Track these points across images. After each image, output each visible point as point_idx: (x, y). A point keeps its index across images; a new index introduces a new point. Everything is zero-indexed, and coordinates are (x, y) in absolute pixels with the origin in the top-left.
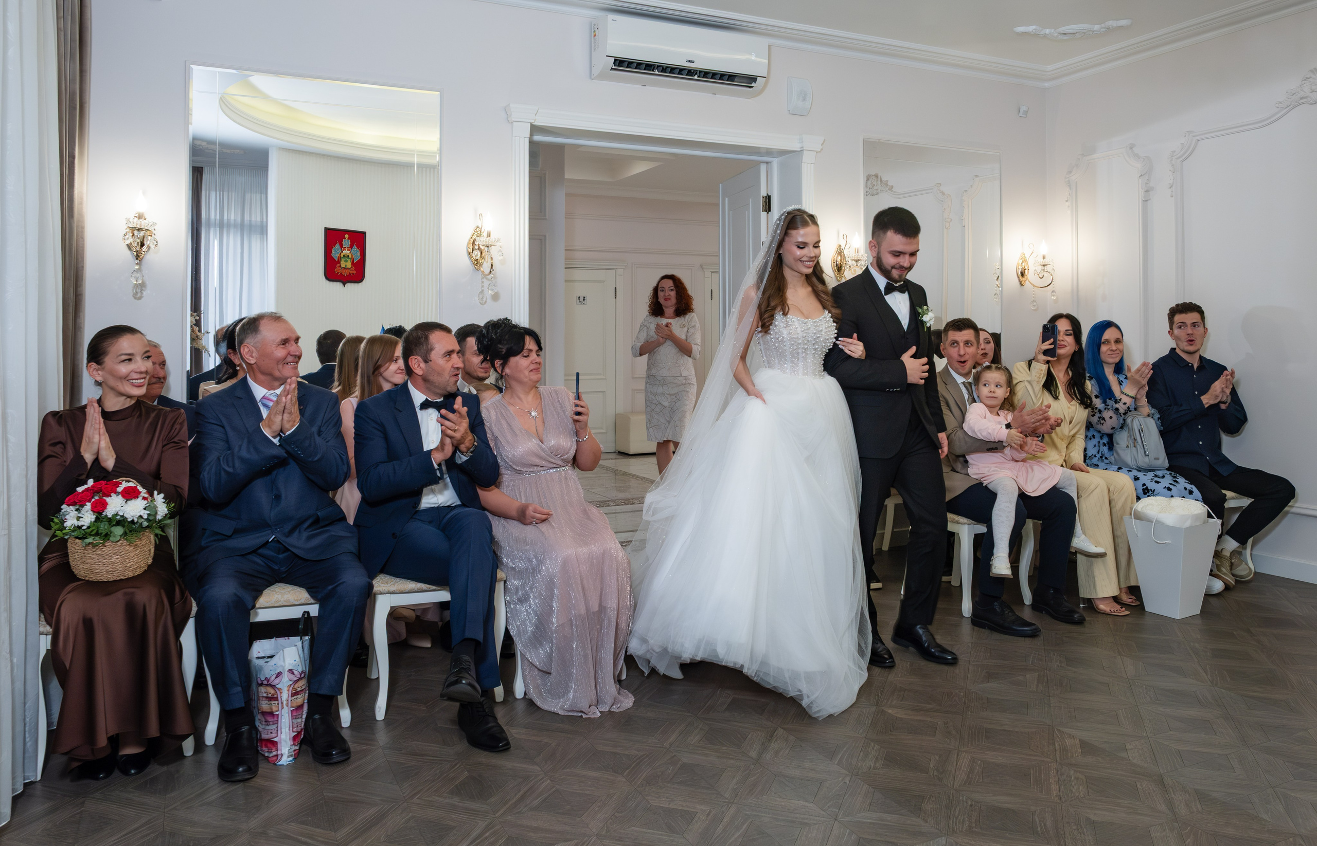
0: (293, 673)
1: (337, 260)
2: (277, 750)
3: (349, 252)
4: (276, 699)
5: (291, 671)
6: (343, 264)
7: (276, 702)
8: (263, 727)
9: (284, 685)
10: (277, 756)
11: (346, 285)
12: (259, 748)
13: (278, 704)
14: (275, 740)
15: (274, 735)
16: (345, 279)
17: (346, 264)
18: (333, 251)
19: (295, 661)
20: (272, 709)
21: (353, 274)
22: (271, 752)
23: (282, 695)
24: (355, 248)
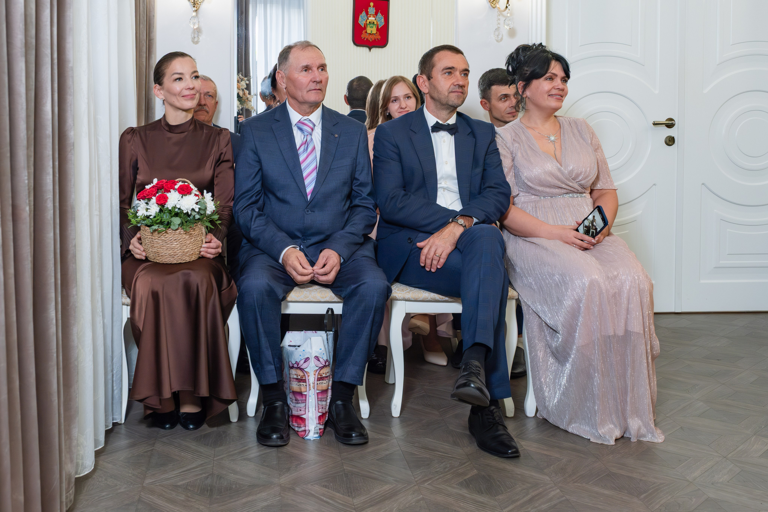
0: (319, 360)
1: (363, 27)
2: (305, 426)
3: (374, 19)
4: (304, 381)
5: (317, 358)
6: (369, 30)
7: (304, 384)
8: (294, 405)
9: (311, 368)
10: (305, 431)
11: (372, 50)
12: (291, 424)
13: (306, 386)
14: (303, 416)
15: (302, 412)
16: (371, 44)
17: (372, 30)
18: (360, 18)
19: (321, 349)
20: (300, 389)
21: (378, 39)
22: (300, 427)
23: (310, 378)
24: (379, 15)
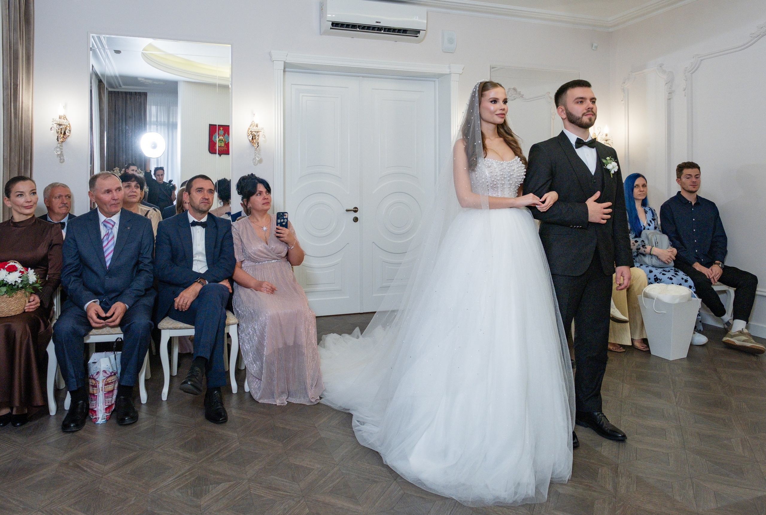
2: (97, 416)
4: (96, 387)
5: (105, 371)
7: (96, 388)
9: (101, 378)
10: (96, 418)
13: (97, 390)
14: (95, 409)
15: (94, 407)
19: (107, 365)
20: (93, 392)
22: (93, 416)
23: (100, 385)
